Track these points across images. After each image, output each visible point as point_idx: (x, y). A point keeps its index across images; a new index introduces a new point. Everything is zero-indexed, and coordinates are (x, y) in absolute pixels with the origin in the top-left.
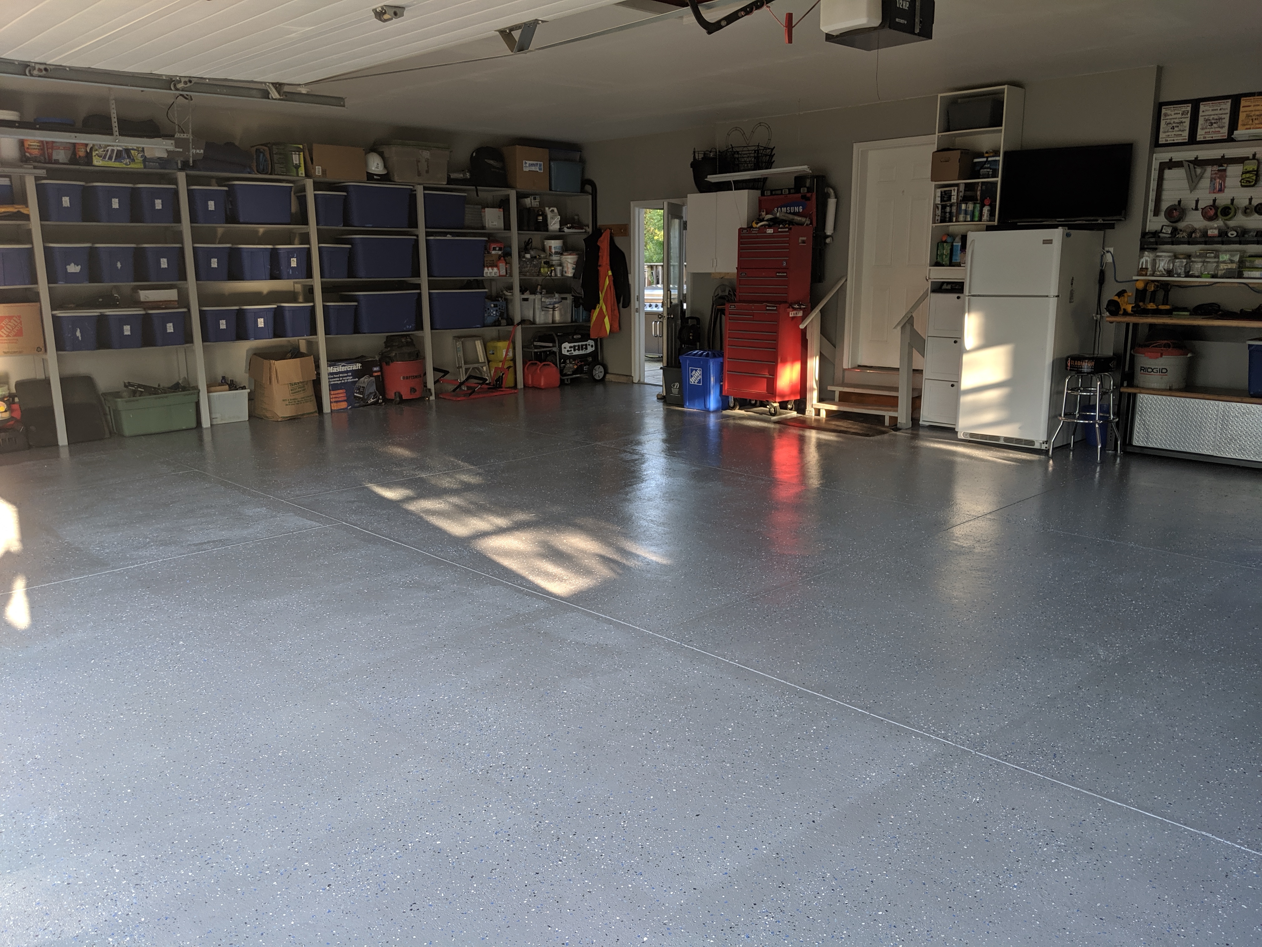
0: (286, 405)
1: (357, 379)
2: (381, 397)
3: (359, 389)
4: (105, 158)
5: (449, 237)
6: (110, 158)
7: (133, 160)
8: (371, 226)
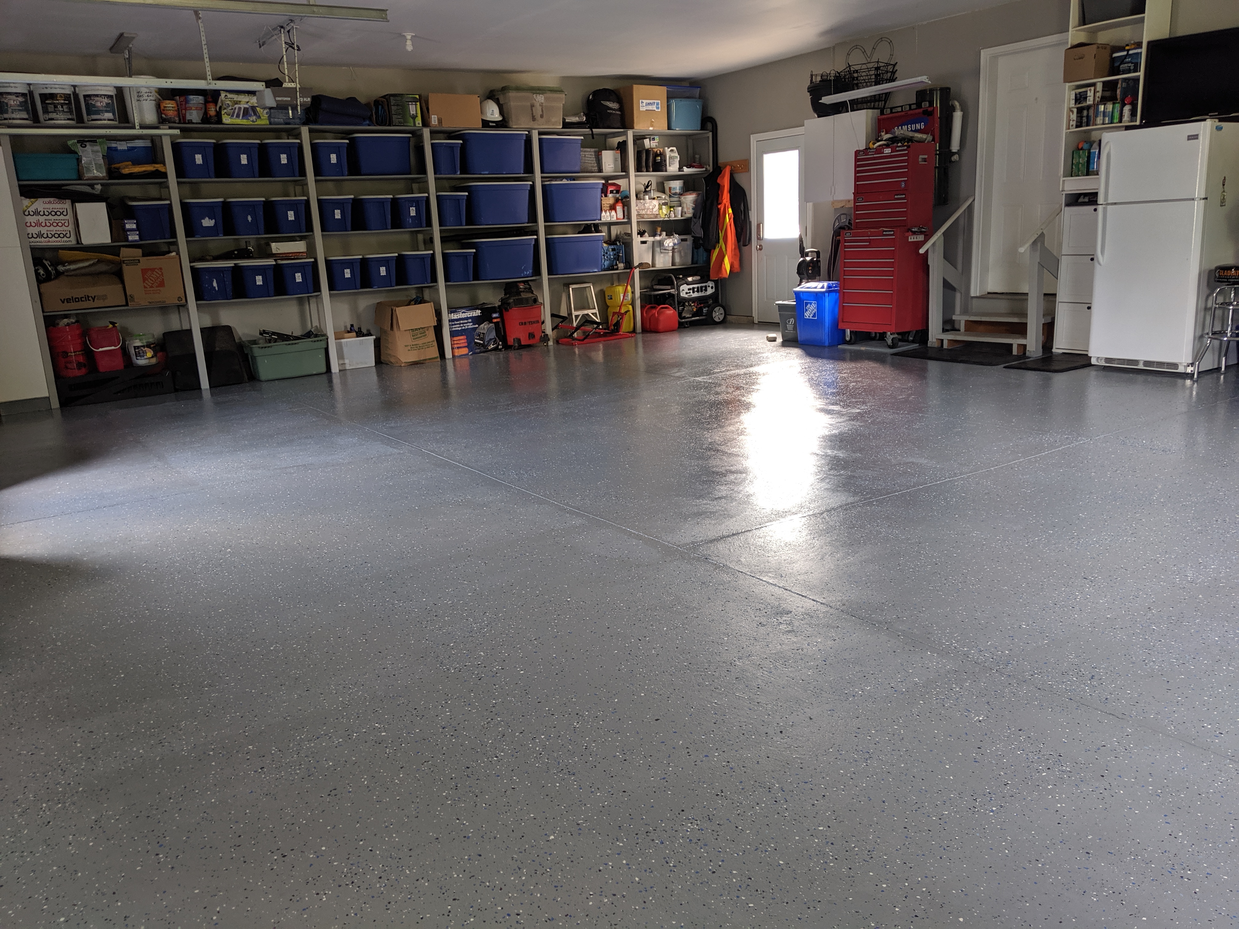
0: (409, 350)
1: (477, 326)
2: (500, 343)
3: (479, 336)
4: (233, 116)
5: (565, 182)
6: (238, 116)
7: (259, 117)
8: (487, 173)
